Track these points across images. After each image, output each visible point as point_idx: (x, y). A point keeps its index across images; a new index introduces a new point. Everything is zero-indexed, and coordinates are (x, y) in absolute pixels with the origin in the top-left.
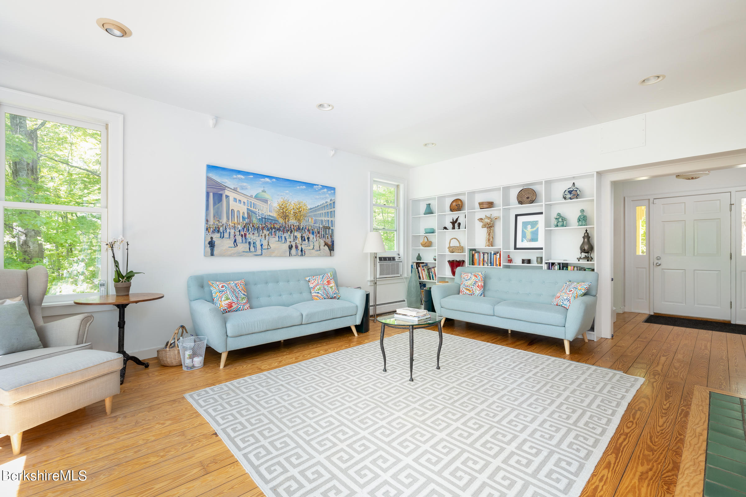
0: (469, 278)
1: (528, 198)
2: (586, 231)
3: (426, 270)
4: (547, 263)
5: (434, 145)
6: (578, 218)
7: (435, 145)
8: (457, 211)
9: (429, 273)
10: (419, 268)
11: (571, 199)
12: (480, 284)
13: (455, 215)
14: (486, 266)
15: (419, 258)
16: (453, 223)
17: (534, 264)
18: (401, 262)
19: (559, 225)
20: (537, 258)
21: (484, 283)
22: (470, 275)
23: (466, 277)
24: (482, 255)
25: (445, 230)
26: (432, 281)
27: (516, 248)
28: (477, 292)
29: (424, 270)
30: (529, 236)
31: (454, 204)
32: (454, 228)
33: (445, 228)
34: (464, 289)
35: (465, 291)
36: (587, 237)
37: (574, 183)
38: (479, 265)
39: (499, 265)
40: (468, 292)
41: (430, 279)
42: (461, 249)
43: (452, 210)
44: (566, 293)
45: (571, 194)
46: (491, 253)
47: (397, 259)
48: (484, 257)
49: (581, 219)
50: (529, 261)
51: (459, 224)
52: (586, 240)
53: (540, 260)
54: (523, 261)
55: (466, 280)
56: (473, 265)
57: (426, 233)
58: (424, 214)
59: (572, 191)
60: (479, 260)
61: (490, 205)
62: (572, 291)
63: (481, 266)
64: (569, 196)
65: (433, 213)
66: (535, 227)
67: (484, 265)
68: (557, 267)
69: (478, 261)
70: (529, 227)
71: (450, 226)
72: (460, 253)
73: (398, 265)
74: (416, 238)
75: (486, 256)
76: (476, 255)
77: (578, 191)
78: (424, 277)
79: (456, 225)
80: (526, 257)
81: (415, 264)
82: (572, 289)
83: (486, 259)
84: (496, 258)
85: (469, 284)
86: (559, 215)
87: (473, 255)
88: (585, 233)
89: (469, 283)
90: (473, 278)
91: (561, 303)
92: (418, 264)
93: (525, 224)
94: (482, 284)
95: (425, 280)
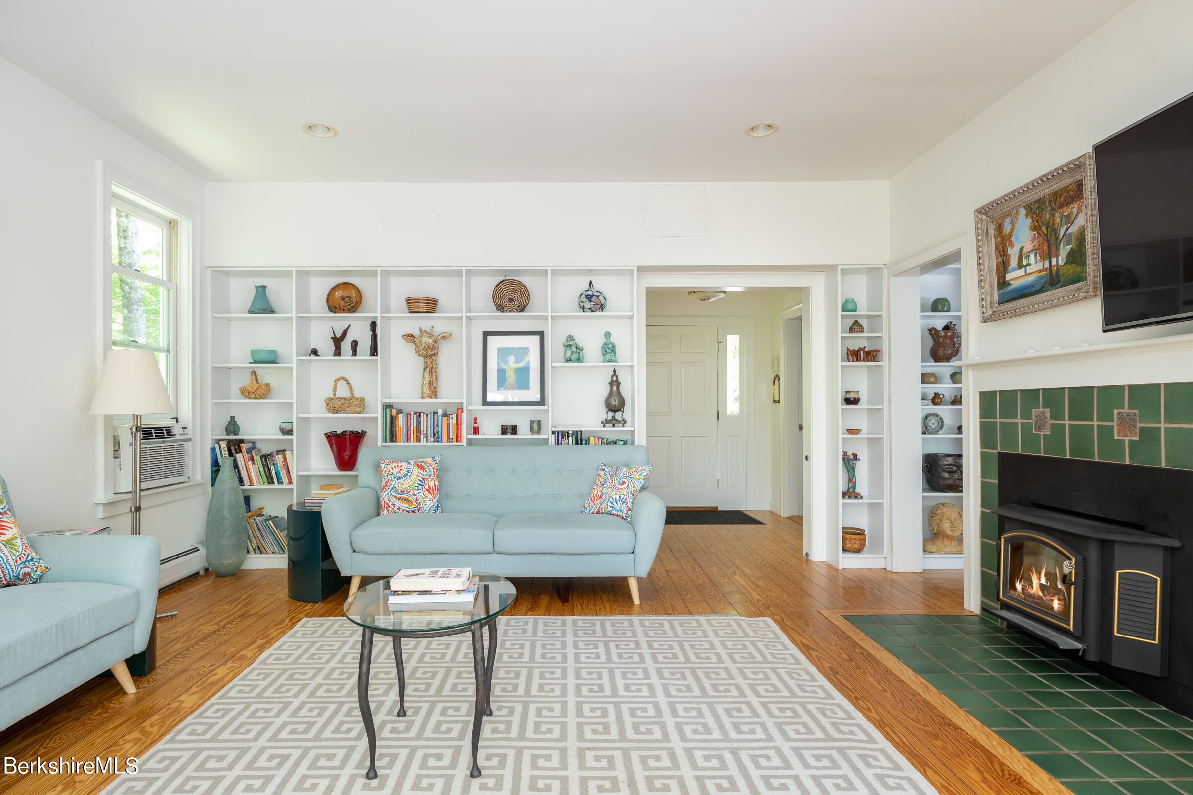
0: (404, 472)
1: (511, 300)
2: (615, 371)
3: (257, 459)
4: (553, 433)
5: (331, 134)
6: (603, 347)
7: (336, 133)
8: (344, 311)
9: (266, 466)
10: (239, 457)
11: (592, 311)
12: (432, 485)
13: (339, 322)
14: (423, 442)
15: (232, 427)
16: (337, 341)
17: (524, 433)
18: (190, 440)
19: (572, 359)
20: (532, 422)
21: (440, 482)
22: (404, 465)
23: (396, 470)
24: (414, 418)
25: (313, 357)
26: (276, 486)
27: (485, 403)
28: (428, 503)
29: (252, 459)
30: (511, 378)
31: (338, 294)
32: (337, 353)
33: (314, 352)
34: (393, 500)
35: (398, 504)
36: (615, 382)
37: (590, 282)
38: (408, 440)
39: (455, 439)
40: (405, 506)
41: (271, 482)
42: (356, 404)
43: (333, 308)
44: (613, 488)
45: (590, 301)
46: (436, 413)
47: (177, 430)
48: (418, 423)
49: (608, 350)
50: (514, 430)
51: (355, 345)
52: (615, 388)
53: (536, 426)
54: (504, 430)
55: (398, 478)
56: (392, 441)
57: (255, 362)
58: (250, 312)
59: (592, 296)
60: (408, 430)
61: (431, 305)
62: (624, 483)
63: (413, 443)
64: (587, 305)
65: (272, 311)
66: (523, 360)
67: (418, 440)
68: (571, 440)
69: (404, 431)
70: (511, 359)
71: (326, 346)
72: (356, 412)
73: (181, 449)
74: (222, 373)
75: (423, 419)
76: (401, 420)
77: (601, 298)
78: (254, 479)
79: (346, 346)
80: (509, 422)
81: (224, 445)
82: (626, 480)
83: (423, 427)
84: (449, 425)
85: (405, 486)
86: (570, 338)
87: (393, 419)
88: (613, 376)
89: (406, 483)
90: (416, 471)
91: (610, 509)
92: (235, 446)
93: (503, 353)
94: (437, 484)
95: (256, 486)
